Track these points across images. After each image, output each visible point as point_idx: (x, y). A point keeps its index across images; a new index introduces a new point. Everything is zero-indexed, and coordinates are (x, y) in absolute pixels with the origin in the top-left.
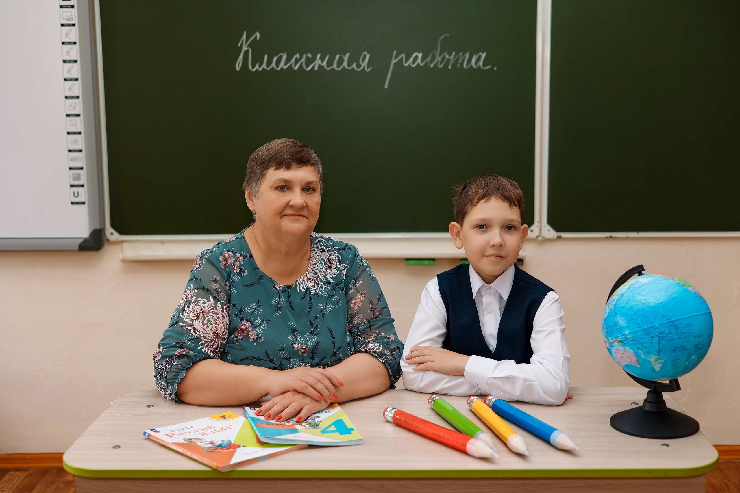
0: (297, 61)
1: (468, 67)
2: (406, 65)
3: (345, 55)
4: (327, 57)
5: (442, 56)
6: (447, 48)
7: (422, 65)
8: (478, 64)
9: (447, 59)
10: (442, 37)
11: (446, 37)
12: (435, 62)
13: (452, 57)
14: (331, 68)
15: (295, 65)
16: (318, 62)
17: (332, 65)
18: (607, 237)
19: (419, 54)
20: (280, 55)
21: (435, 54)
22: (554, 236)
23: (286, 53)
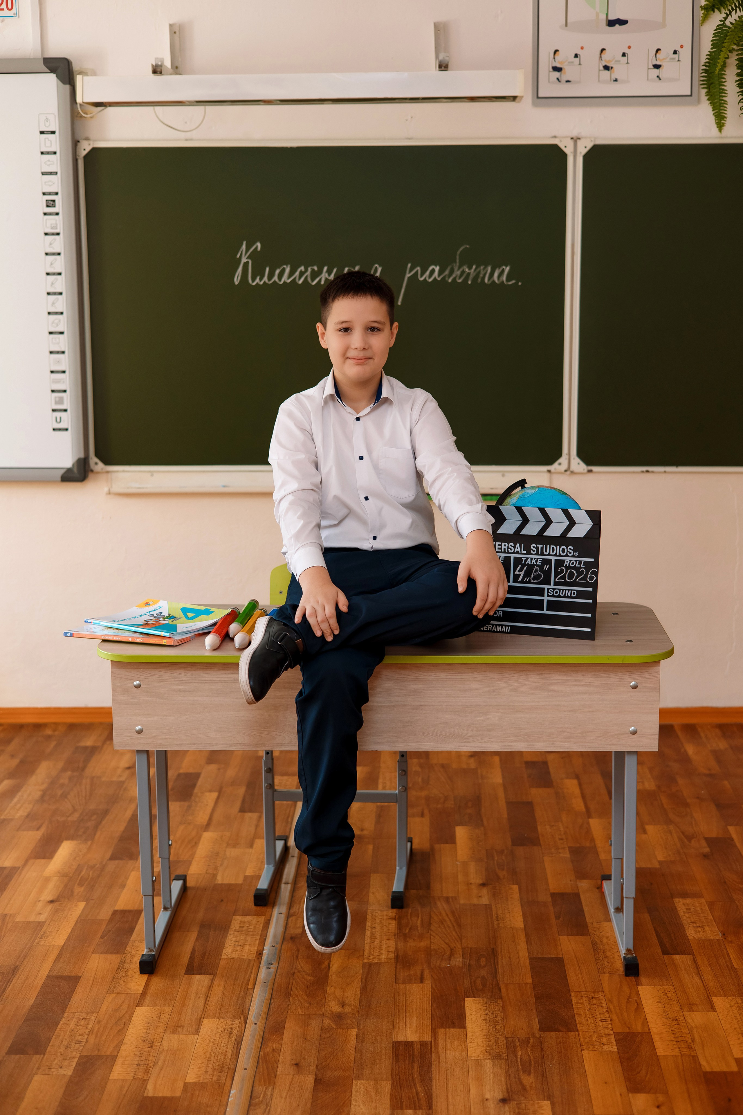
0: (301, 274)
1: (490, 282)
2: (422, 279)
4: (335, 270)
5: (461, 270)
6: (467, 260)
7: (439, 279)
8: (501, 278)
9: (466, 273)
10: (461, 249)
11: (467, 247)
12: (454, 276)
13: (473, 270)
15: (300, 279)
16: (325, 275)
18: (643, 472)
19: (436, 266)
20: (284, 268)
21: (454, 267)
22: (584, 470)
23: (289, 266)
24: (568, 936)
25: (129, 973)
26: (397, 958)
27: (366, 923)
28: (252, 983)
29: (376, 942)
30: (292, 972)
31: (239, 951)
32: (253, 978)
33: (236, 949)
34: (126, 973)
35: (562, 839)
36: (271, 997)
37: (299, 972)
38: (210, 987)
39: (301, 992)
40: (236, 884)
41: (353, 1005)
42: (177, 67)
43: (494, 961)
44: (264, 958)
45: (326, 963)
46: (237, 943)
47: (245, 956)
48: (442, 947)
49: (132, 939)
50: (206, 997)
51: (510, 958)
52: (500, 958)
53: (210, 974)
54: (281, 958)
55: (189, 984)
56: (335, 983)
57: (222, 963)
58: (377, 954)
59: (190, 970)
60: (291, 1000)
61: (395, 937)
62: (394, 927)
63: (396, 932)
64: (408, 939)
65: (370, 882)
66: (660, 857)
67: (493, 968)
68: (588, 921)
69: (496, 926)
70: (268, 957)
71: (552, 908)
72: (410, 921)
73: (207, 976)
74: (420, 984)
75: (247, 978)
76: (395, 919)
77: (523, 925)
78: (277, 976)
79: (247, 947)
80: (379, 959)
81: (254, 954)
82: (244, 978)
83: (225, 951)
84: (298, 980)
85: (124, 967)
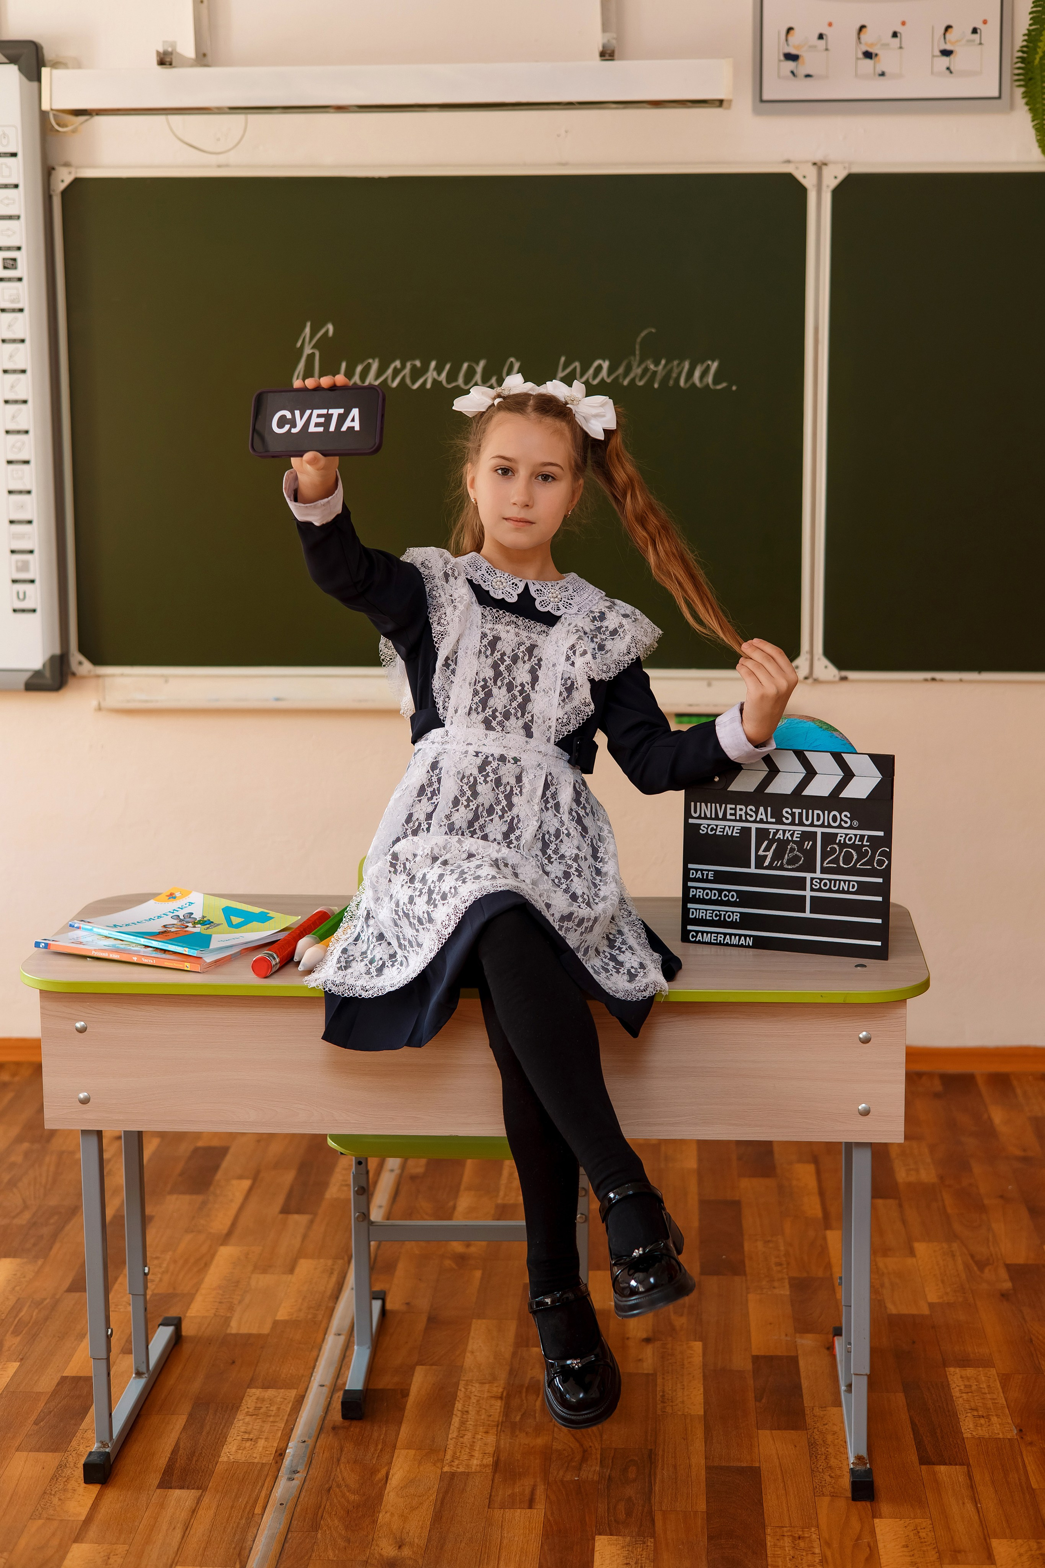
0: (396, 372)
1: (688, 385)
3: (477, 363)
4: (448, 366)
5: (643, 366)
6: (652, 351)
7: (609, 381)
8: (705, 380)
9: (651, 371)
11: (652, 332)
12: (632, 375)
13: (661, 367)
14: (453, 384)
15: (394, 379)
16: (432, 374)
17: (456, 380)
18: (926, 680)
19: (604, 361)
20: (369, 363)
21: (632, 362)
22: (834, 676)
23: (377, 360)
24: (771, 1429)
25: (69, 1485)
26: (496, 1464)
27: (455, 1404)
28: (261, 1504)
29: (466, 1437)
30: (327, 1486)
31: (248, 1448)
32: (263, 1496)
33: (244, 1445)
34: (65, 1485)
35: (780, 1264)
36: (289, 1528)
37: (339, 1486)
38: (194, 1511)
39: (336, 1521)
40: (260, 1335)
41: (417, 1545)
42: (204, 55)
43: (650, 1472)
44: (287, 1462)
45: (383, 1472)
46: (246, 1436)
47: (256, 1458)
48: (570, 1447)
49: (84, 1426)
50: (185, 1528)
51: (675, 1467)
52: (660, 1466)
53: (198, 1488)
54: (313, 1461)
55: (162, 1506)
56: (392, 1506)
57: (219, 1468)
58: (466, 1457)
59: (166, 1483)
60: (319, 1535)
61: (497, 1429)
62: (498, 1411)
63: (500, 1421)
64: (517, 1432)
65: (469, 1333)
66: (933, 1295)
67: (647, 1484)
68: (806, 1405)
69: (659, 1412)
70: (292, 1461)
71: (752, 1382)
72: (525, 1401)
73: (192, 1491)
74: (528, 1510)
75: (255, 1496)
76: (501, 1398)
77: (703, 1410)
78: (303, 1493)
79: (261, 1443)
80: (468, 1466)
81: (271, 1454)
82: (250, 1496)
83: (225, 1449)
84: (335, 1501)
85: (64, 1475)
